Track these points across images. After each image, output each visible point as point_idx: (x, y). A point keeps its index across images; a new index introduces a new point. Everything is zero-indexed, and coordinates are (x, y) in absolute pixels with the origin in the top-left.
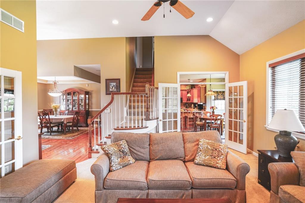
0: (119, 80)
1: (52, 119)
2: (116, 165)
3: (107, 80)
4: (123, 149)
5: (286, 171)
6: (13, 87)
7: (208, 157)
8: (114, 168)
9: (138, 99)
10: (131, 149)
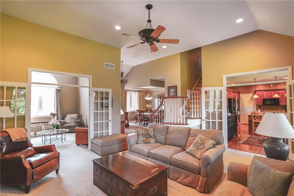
0: (176, 86)
1: (145, 115)
2: (140, 141)
3: (168, 87)
4: (149, 133)
5: (236, 169)
6: (108, 97)
7: (194, 148)
8: (139, 142)
9: (194, 101)
10: (155, 135)
